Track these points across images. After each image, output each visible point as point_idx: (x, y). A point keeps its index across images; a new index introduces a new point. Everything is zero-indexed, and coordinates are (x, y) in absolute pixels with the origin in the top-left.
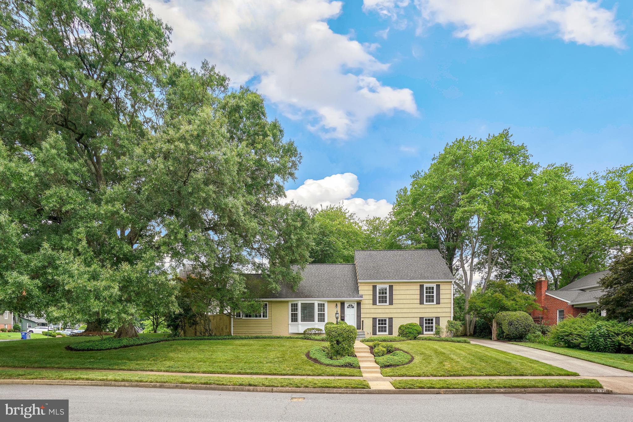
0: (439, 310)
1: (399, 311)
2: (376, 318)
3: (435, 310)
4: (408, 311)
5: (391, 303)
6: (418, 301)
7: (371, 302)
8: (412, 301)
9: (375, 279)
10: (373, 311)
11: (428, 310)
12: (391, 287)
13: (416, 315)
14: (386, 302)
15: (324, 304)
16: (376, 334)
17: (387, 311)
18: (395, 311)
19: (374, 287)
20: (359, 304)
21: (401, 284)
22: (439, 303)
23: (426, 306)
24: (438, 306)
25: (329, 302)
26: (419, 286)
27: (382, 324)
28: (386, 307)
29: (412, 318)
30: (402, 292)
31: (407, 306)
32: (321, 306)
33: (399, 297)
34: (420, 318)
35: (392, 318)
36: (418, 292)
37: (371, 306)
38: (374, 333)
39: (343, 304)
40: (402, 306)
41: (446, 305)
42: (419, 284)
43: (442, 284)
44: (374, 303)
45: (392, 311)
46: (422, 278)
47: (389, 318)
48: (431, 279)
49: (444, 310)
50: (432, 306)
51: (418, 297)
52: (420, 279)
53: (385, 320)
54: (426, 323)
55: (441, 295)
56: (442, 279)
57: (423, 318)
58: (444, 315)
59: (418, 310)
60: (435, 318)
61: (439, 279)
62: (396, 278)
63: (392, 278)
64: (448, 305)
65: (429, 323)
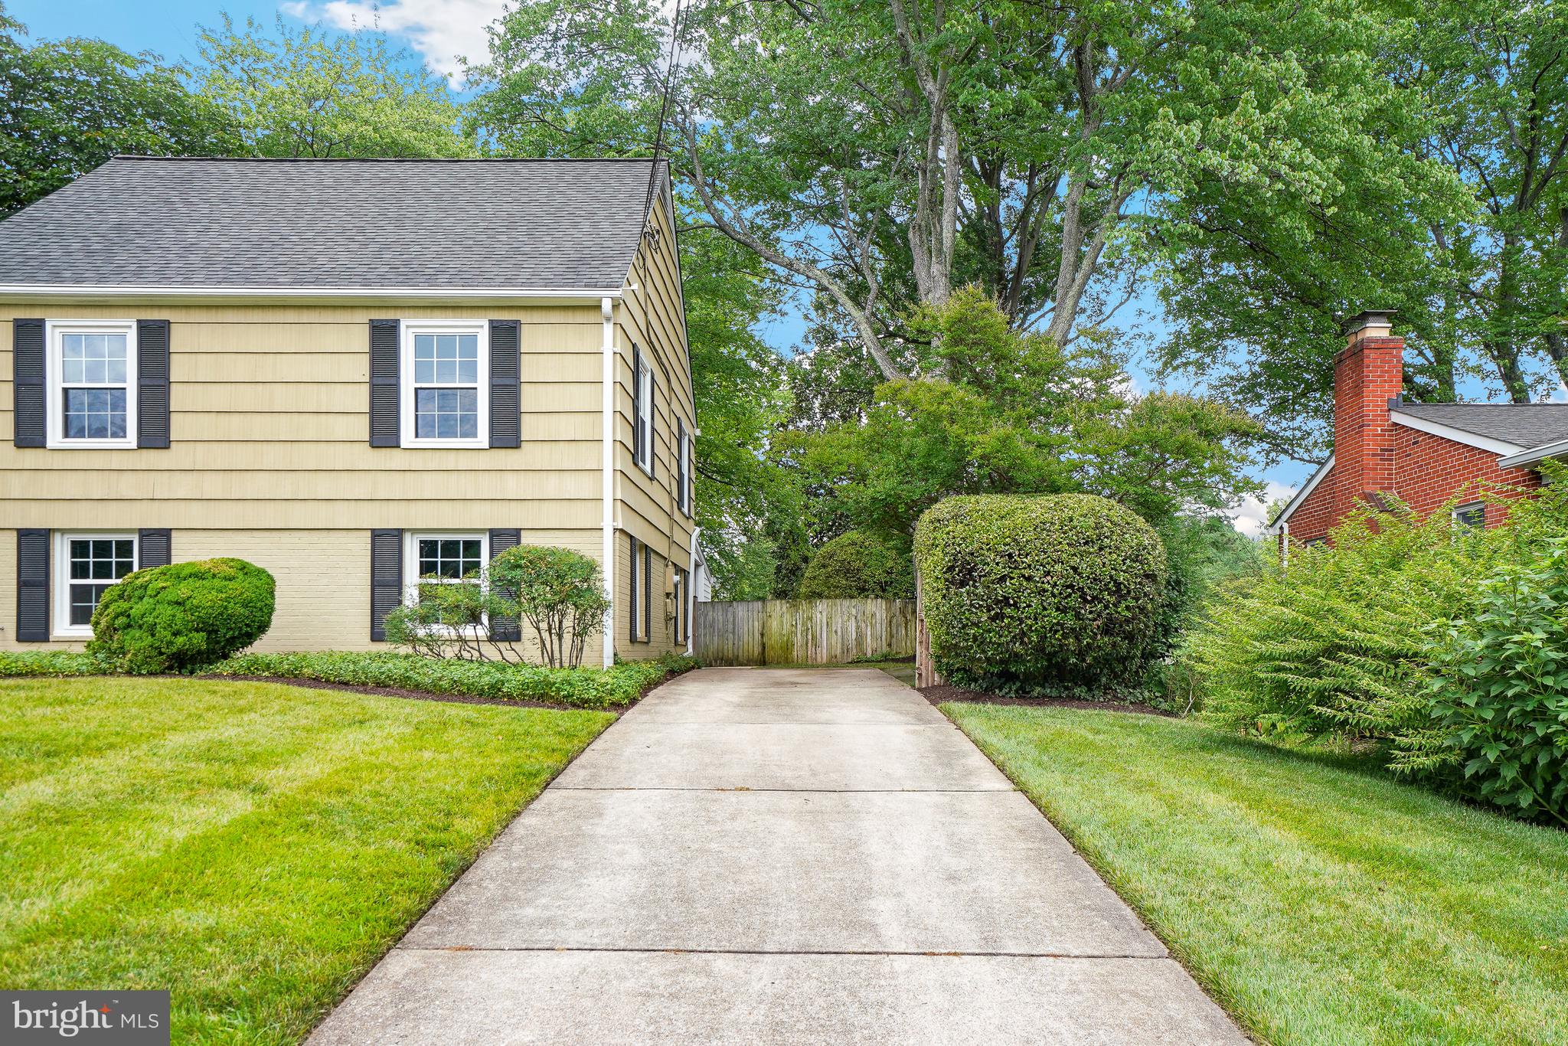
0: (512, 486)
1: (212, 486)
2: (46, 534)
3: (487, 486)
4: (285, 486)
5: (155, 437)
6: (361, 428)
8: (310, 428)
10: (13, 486)
11: (429, 485)
12: (155, 335)
13: (343, 516)
14: (120, 431)
16: (42, 638)
17: (126, 486)
18: (183, 486)
19: (29, 333)
21: (230, 315)
22: (516, 444)
23: (416, 461)
24: (505, 458)
26: (366, 329)
27: (102, 571)
28: (116, 461)
29: (314, 536)
30: (241, 368)
31: (272, 456)
33: (219, 397)
34: (376, 534)
35: (166, 534)
36: (361, 368)
38: (32, 628)
40: (241, 456)
41: (565, 456)
42: (364, 317)
43: (537, 316)
44: (28, 437)
45: (163, 485)
46: (382, 281)
47: (144, 533)
48: (450, 283)
49: (552, 486)
50: (464, 461)
51: (361, 399)
52: (366, 283)
53: (125, 548)
54: (426, 569)
55: (526, 392)
56: (529, 284)
57: (400, 533)
58: (550, 516)
59: (361, 487)
60: (494, 534)
61: (508, 282)
62: (201, 277)
63: (163, 278)
64: (582, 456)
65: (451, 571)
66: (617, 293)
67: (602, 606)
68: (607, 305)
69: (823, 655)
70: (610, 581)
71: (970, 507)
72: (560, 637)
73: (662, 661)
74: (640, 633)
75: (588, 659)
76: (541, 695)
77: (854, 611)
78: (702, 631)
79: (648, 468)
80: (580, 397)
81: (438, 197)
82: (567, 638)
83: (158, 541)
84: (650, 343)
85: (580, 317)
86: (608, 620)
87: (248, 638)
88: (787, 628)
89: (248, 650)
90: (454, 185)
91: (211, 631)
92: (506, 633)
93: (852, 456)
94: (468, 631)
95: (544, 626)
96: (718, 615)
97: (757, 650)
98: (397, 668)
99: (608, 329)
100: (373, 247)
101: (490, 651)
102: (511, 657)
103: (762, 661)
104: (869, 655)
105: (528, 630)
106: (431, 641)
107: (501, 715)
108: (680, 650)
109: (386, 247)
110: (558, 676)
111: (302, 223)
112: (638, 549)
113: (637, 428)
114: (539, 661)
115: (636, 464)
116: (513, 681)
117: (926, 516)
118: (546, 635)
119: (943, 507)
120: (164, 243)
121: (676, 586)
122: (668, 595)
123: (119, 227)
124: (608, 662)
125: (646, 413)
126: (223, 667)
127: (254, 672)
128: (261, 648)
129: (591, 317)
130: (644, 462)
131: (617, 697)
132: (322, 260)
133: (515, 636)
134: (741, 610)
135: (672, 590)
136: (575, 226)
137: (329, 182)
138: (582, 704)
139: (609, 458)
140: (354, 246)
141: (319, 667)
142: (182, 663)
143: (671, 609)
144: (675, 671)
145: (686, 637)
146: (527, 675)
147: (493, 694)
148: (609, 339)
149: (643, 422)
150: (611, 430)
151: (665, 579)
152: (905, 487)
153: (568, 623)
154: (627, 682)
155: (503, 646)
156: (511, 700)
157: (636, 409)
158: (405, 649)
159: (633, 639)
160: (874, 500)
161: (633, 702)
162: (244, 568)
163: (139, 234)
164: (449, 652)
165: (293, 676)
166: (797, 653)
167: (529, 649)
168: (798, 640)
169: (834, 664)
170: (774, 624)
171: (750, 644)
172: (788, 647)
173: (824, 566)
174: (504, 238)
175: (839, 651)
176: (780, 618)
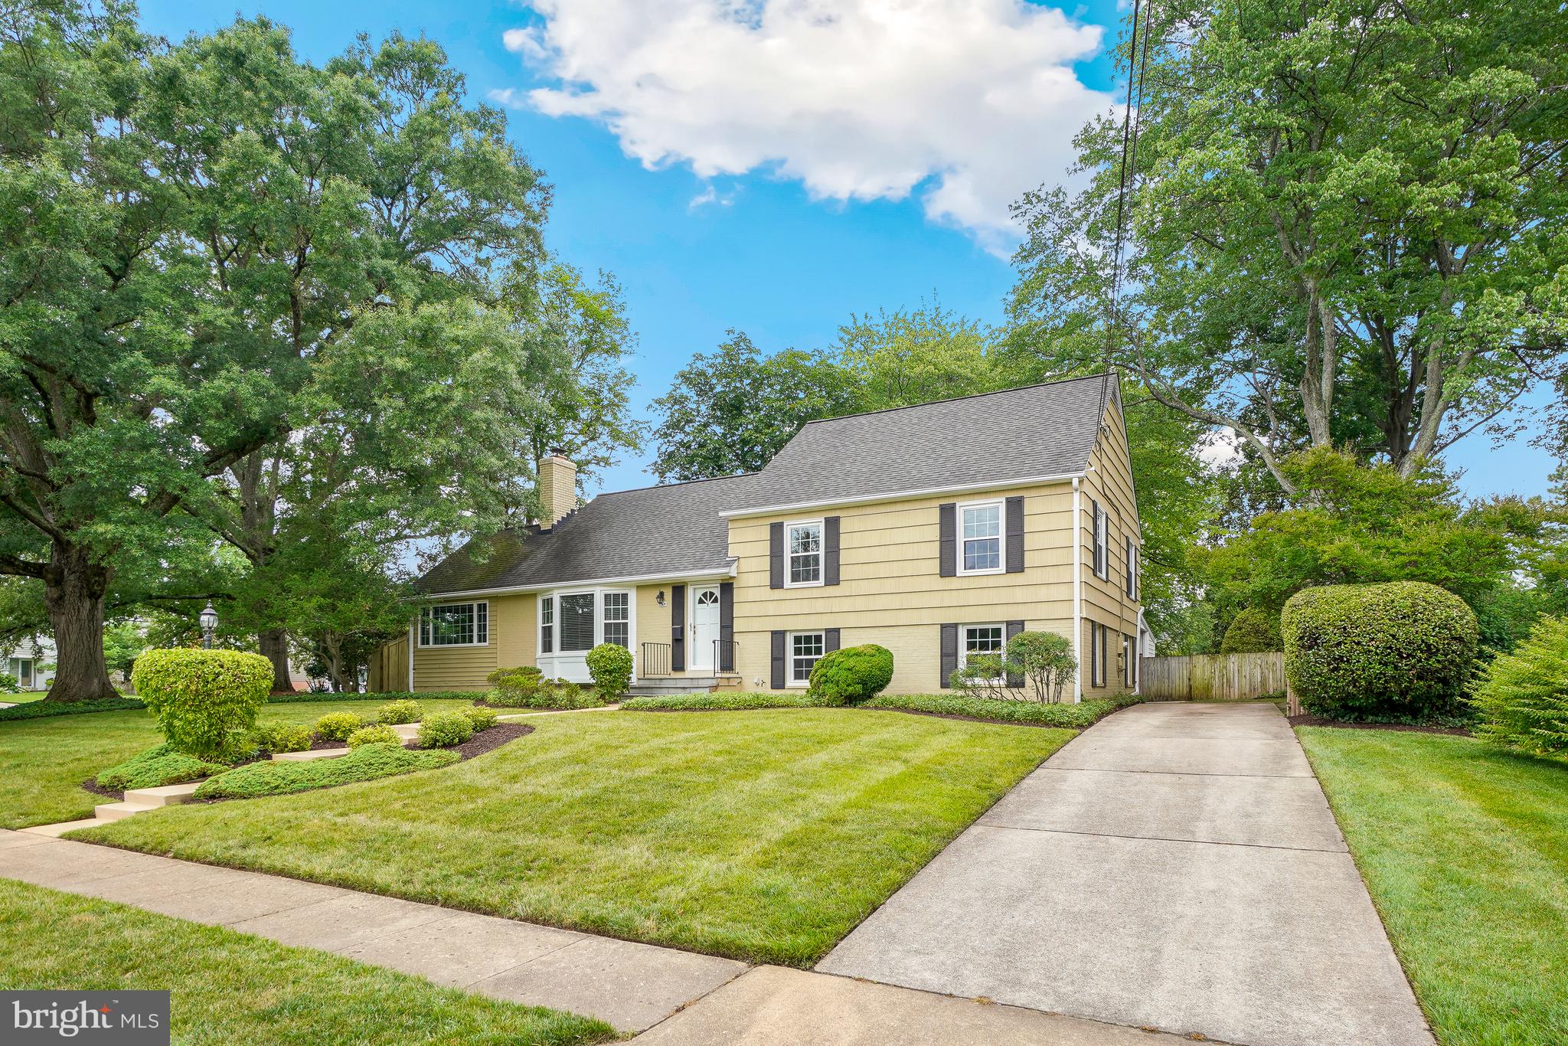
0: (1020, 595)
1: (860, 604)
2: (783, 633)
3: (1004, 596)
4: (896, 602)
5: (833, 579)
6: (935, 566)
7: (766, 579)
8: (909, 568)
9: (778, 502)
10: (771, 609)
11: (972, 598)
12: (833, 525)
13: (926, 617)
14: (816, 577)
15: (625, 596)
16: (783, 687)
17: (820, 606)
18: (846, 604)
19: (777, 530)
20: (727, 587)
21: (869, 510)
22: (1021, 570)
23: (965, 583)
24: (1015, 578)
25: (641, 587)
26: (937, 511)
27: (808, 651)
28: (816, 593)
29: (910, 629)
30: (873, 538)
31: (890, 586)
32: (618, 602)
33: (863, 555)
34: (943, 626)
35: (837, 630)
36: (934, 533)
37: (768, 593)
38: (778, 682)
39: (679, 590)
40: (874, 587)
41: (1051, 575)
42: (937, 503)
43: (1034, 493)
44: (776, 583)
45: (837, 605)
46: (947, 482)
47: (828, 631)
48: (984, 479)
49: (1043, 593)
50: (991, 582)
51: (934, 550)
52: (938, 485)
53: (818, 639)
54: (971, 646)
55: (1027, 538)
56: (1030, 474)
57: (956, 626)
58: (1043, 611)
59: (934, 600)
60: (1009, 623)
61: (1017, 474)
62: (854, 491)
63: (838, 495)
64: (1062, 575)
65: (984, 646)
66: (1082, 474)
67: (1072, 666)
68: (1075, 482)
69: (1235, 693)
70: (1078, 651)
71: (1318, 595)
72: (1048, 685)
73: (1115, 698)
74: (1099, 681)
75: (1065, 698)
76: (1036, 720)
77: (1259, 662)
78: (1146, 677)
79: (1104, 576)
80: (1059, 539)
81: (976, 422)
82: (1052, 686)
83: (834, 633)
84: (1105, 496)
85: (1059, 490)
86: (1077, 675)
87: (881, 687)
88: (1207, 674)
89: (880, 694)
90: (985, 412)
91: (864, 683)
92: (1016, 683)
93: (1239, 562)
94: (995, 682)
95: (1038, 679)
96: (1156, 667)
97: (1186, 690)
98: (958, 704)
99: (1076, 495)
100: (941, 460)
101: (1007, 693)
102: (1019, 697)
103: (1189, 698)
104: (1271, 693)
105: (1029, 681)
106: (974, 687)
107: (1014, 730)
108: (1128, 691)
109: (948, 460)
110: (1046, 709)
111: (902, 449)
112: (1096, 628)
113: (1096, 553)
114: (1035, 700)
115: (1095, 575)
116: (1020, 711)
117: (1288, 603)
118: (1039, 684)
119: (1298, 597)
120: (836, 472)
121: (1126, 649)
122: (1119, 655)
123: (813, 466)
124: (1078, 700)
125: (1102, 541)
126: (870, 703)
127: (887, 705)
128: (887, 693)
129: (1066, 489)
130: (1101, 572)
131: (1080, 721)
132: (914, 472)
133: (1022, 685)
134: (1174, 663)
135: (1122, 651)
136: (1057, 430)
137: (915, 421)
138: (1060, 725)
139: (1077, 574)
140: (931, 461)
141: (919, 703)
142: (850, 700)
143: (1122, 664)
144: (1122, 705)
145: (1134, 682)
146: (1028, 708)
147: (1009, 719)
148: (1077, 502)
149: (1100, 547)
150: (1079, 557)
151: (1119, 644)
152: (1276, 581)
153: (1052, 677)
154: (1087, 713)
155: (1014, 690)
156: (1019, 722)
157: (1095, 541)
158: (960, 693)
159: (1094, 685)
160: (1254, 592)
161: (1091, 724)
162: (879, 649)
163: (824, 468)
164: (985, 695)
165: (904, 708)
166: (1215, 691)
167: (1029, 692)
168: (1216, 683)
169: (1243, 700)
170: (1198, 672)
171: (1180, 685)
172: (1208, 688)
173: (1240, 629)
174: (1014, 445)
175: (1247, 690)
176: (1203, 668)
